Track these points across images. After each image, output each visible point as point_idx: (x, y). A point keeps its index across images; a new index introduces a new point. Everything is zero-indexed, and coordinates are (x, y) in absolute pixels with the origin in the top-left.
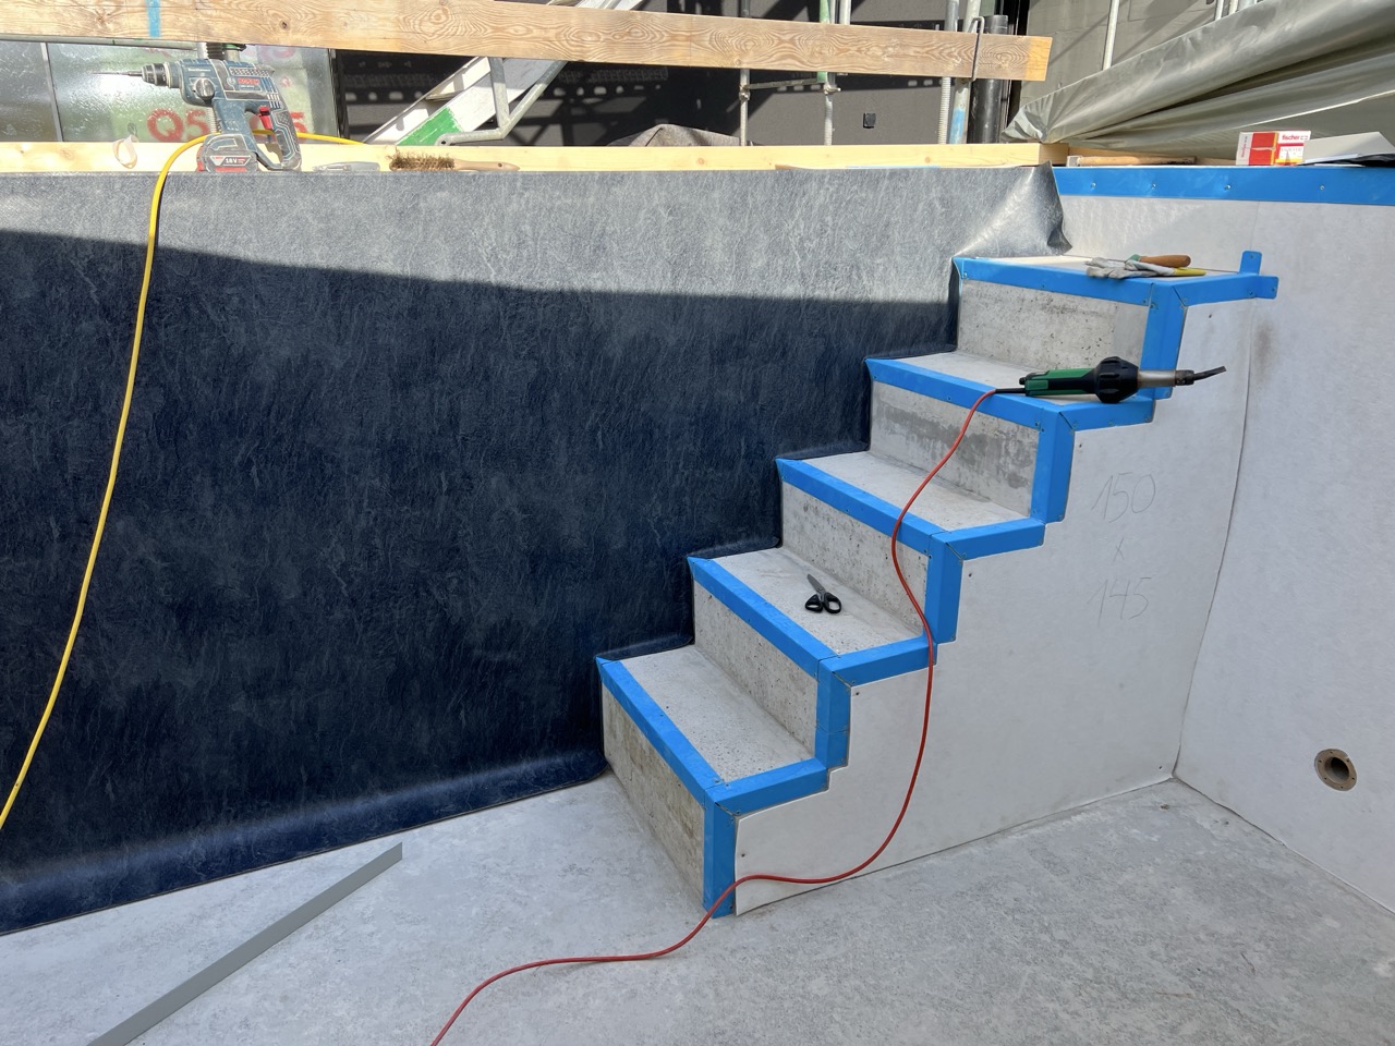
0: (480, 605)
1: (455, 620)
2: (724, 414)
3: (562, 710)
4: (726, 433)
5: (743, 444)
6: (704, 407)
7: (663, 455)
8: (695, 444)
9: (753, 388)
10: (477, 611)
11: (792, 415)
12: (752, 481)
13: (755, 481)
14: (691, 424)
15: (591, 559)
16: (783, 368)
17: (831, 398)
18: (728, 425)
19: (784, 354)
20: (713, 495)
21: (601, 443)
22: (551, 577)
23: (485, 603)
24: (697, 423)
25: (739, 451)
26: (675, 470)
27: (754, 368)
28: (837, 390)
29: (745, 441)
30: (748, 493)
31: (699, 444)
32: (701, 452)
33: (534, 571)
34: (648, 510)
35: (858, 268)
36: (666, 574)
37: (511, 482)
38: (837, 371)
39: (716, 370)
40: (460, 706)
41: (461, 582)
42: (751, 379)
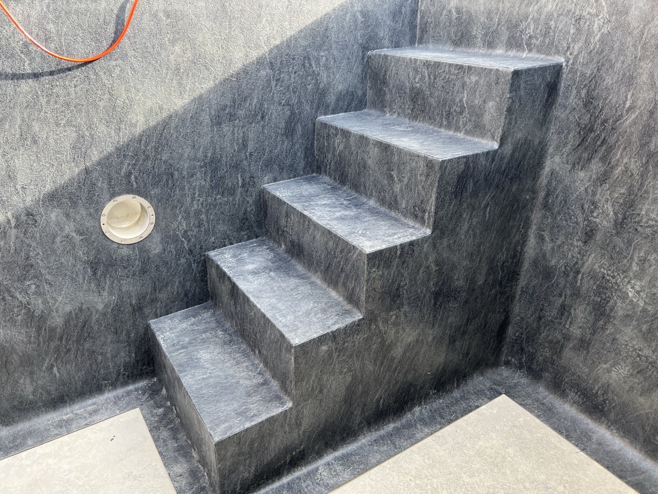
0: (56, 300)
1: (37, 313)
2: (224, 159)
3: (130, 357)
4: (227, 172)
5: (239, 179)
6: (209, 155)
7: (183, 189)
8: (205, 180)
9: (243, 141)
10: (54, 305)
11: (271, 157)
12: (248, 202)
13: (251, 202)
14: (201, 167)
15: (137, 261)
16: (263, 127)
17: (297, 146)
18: (228, 166)
19: (263, 117)
20: (222, 213)
21: (134, 183)
22: (108, 276)
23: (60, 299)
24: (205, 165)
25: (238, 183)
26: (193, 198)
27: (243, 127)
28: (300, 141)
29: (241, 177)
30: (246, 210)
31: (208, 180)
32: (211, 185)
33: (95, 274)
34: (176, 226)
35: (309, 59)
36: (194, 266)
37: (67, 215)
38: (299, 128)
39: (216, 129)
40: (52, 365)
41: (38, 286)
42: (241, 135)
